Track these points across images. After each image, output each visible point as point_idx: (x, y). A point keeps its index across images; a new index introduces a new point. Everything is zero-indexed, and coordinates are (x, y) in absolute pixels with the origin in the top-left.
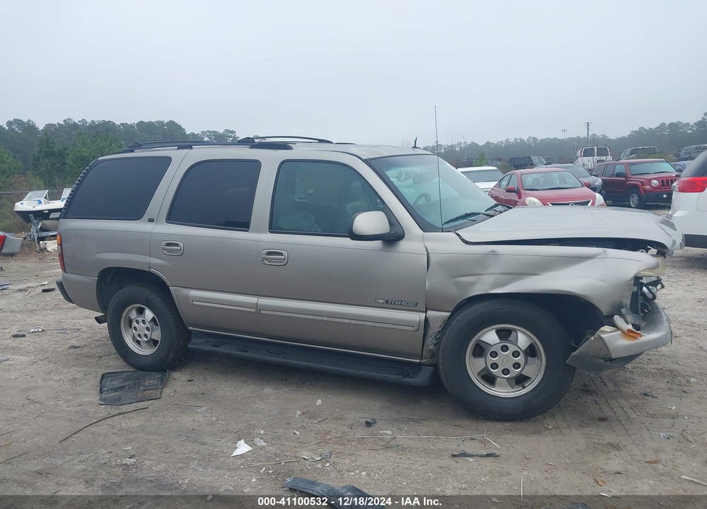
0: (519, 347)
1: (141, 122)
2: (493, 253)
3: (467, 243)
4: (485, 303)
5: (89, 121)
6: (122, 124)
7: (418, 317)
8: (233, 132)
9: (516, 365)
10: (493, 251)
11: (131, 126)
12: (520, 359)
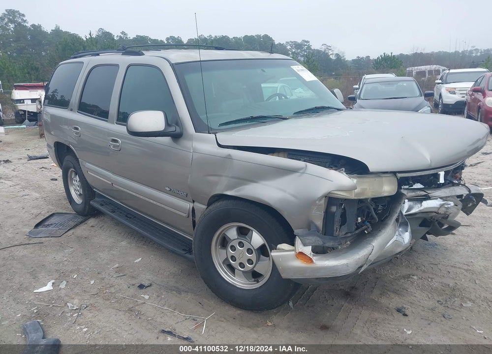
0: (251, 245)
1: (246, 36)
2: (229, 157)
3: (219, 145)
4: (224, 202)
5: (213, 36)
6: (233, 38)
7: (188, 206)
8: (308, 42)
9: (250, 261)
10: (229, 155)
11: (240, 39)
12: (253, 257)
